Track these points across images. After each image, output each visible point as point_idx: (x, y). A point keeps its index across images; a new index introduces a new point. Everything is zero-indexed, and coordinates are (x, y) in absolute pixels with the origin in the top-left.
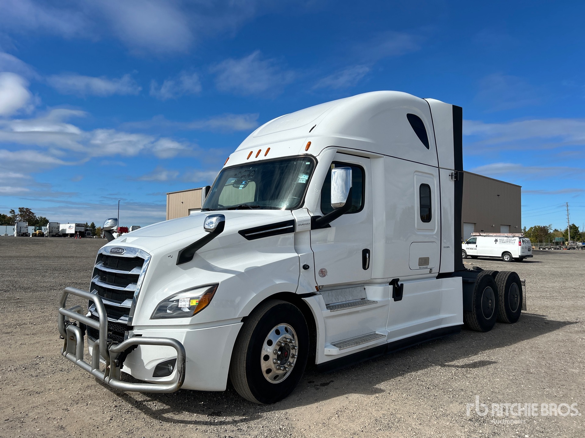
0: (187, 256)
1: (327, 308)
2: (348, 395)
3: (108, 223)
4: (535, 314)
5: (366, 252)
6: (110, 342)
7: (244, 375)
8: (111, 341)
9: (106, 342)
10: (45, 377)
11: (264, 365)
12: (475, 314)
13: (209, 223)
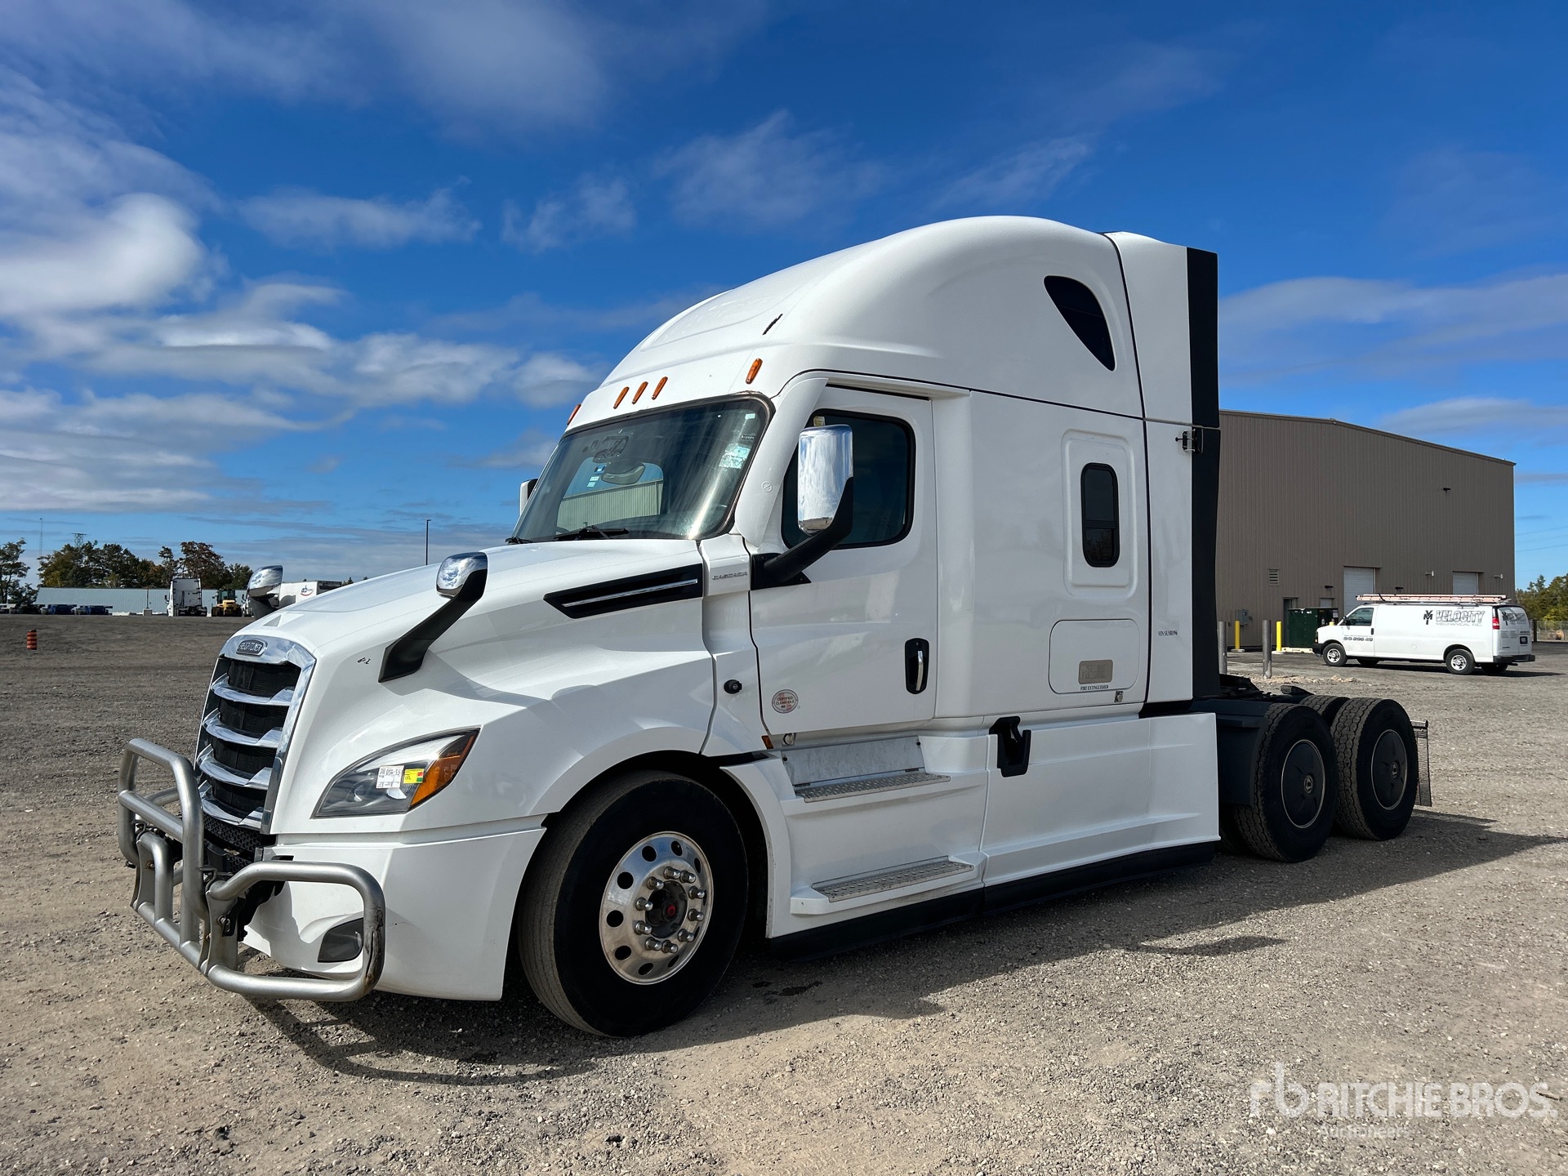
0: (407, 658)
1: (797, 793)
2: (843, 1017)
3: (260, 576)
4: (1464, 814)
5: (916, 649)
6: (210, 874)
7: (552, 961)
8: (212, 872)
9: (200, 874)
10: (101, 961)
11: (609, 939)
12: (1261, 813)
13: (450, 575)
